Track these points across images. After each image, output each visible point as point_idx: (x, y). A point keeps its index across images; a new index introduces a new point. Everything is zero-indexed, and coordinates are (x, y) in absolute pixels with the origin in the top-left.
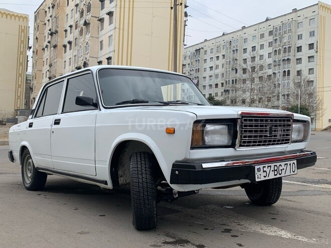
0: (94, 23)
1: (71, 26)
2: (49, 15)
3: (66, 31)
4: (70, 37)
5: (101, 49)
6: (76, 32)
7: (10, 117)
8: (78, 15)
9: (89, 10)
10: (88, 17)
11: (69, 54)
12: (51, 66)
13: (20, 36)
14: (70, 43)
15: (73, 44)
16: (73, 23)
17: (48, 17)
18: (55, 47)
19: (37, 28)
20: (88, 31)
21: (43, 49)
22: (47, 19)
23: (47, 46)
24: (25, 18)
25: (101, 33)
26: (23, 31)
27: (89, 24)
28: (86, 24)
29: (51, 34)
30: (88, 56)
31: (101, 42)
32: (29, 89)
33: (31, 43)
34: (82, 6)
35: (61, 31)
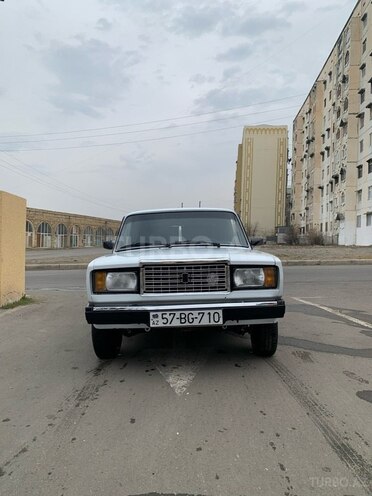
0: (353, 121)
1: (328, 130)
2: (306, 121)
3: (323, 136)
4: (328, 143)
5: (361, 150)
6: (333, 135)
7: (270, 235)
8: (335, 116)
9: (346, 108)
10: (344, 116)
11: (328, 161)
12: (308, 177)
13: (279, 150)
14: (327, 149)
15: (331, 149)
16: (330, 126)
17: (306, 124)
18: (312, 156)
19: (295, 138)
20: (345, 132)
21: (302, 160)
22: (304, 126)
23: (305, 156)
24: (284, 129)
25: (361, 131)
26: (282, 143)
27: (346, 123)
28: (343, 124)
29: (308, 142)
30: (345, 162)
31: (361, 142)
32: (289, 205)
33: (290, 156)
34: (338, 104)
35: (318, 137)
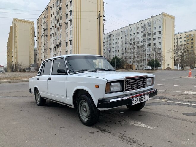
0: (63, 25)
1: (53, 26)
2: (43, 21)
3: (51, 28)
4: (53, 31)
5: (67, 36)
6: (56, 29)
7: (28, 67)
8: (56, 21)
9: (61, 19)
10: (60, 22)
11: (53, 39)
12: (45, 44)
13: (30, 31)
14: (53, 34)
15: (54, 34)
16: (54, 25)
17: (43, 22)
18: (46, 36)
19: (38, 27)
20: (61, 29)
21: (41, 37)
22: (42, 23)
23: (43, 36)
24: (33, 23)
25: (67, 29)
26: (32, 29)
27: (61, 25)
28: (60, 25)
29: (45, 30)
30: (61, 40)
31: (67, 33)
32: (36, 55)
33: (36, 34)
34: (58, 17)
35: (49, 28)
